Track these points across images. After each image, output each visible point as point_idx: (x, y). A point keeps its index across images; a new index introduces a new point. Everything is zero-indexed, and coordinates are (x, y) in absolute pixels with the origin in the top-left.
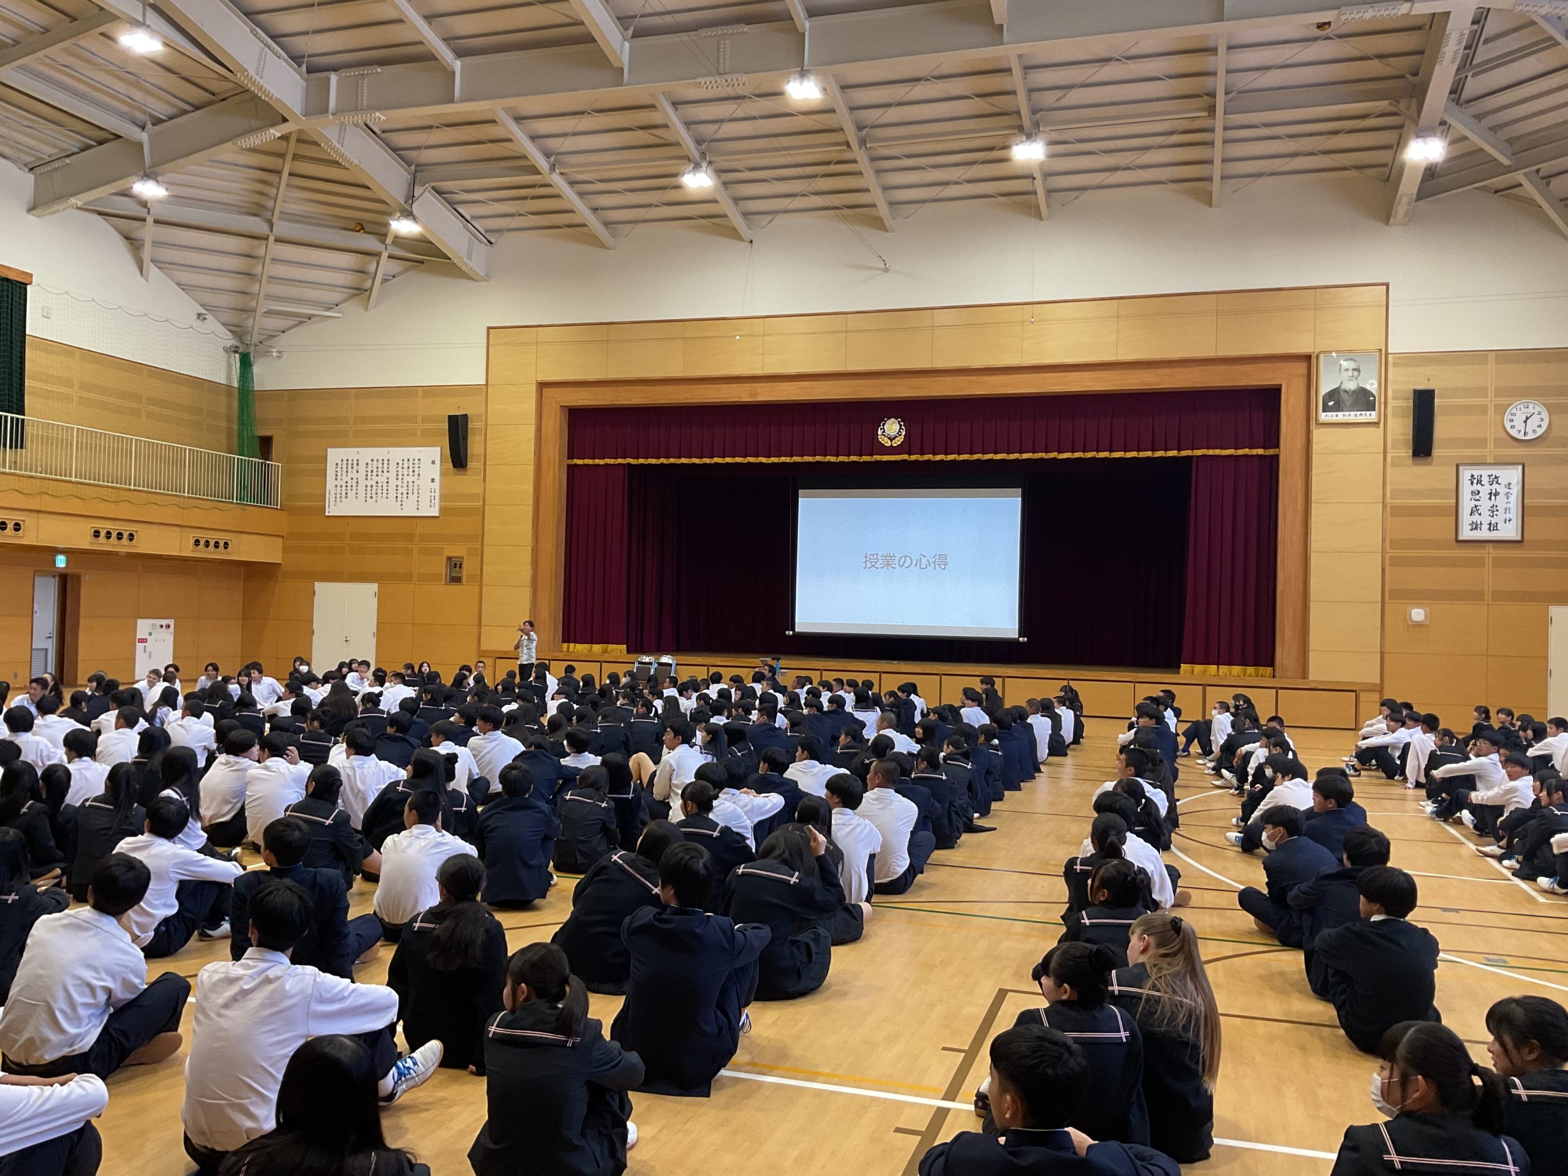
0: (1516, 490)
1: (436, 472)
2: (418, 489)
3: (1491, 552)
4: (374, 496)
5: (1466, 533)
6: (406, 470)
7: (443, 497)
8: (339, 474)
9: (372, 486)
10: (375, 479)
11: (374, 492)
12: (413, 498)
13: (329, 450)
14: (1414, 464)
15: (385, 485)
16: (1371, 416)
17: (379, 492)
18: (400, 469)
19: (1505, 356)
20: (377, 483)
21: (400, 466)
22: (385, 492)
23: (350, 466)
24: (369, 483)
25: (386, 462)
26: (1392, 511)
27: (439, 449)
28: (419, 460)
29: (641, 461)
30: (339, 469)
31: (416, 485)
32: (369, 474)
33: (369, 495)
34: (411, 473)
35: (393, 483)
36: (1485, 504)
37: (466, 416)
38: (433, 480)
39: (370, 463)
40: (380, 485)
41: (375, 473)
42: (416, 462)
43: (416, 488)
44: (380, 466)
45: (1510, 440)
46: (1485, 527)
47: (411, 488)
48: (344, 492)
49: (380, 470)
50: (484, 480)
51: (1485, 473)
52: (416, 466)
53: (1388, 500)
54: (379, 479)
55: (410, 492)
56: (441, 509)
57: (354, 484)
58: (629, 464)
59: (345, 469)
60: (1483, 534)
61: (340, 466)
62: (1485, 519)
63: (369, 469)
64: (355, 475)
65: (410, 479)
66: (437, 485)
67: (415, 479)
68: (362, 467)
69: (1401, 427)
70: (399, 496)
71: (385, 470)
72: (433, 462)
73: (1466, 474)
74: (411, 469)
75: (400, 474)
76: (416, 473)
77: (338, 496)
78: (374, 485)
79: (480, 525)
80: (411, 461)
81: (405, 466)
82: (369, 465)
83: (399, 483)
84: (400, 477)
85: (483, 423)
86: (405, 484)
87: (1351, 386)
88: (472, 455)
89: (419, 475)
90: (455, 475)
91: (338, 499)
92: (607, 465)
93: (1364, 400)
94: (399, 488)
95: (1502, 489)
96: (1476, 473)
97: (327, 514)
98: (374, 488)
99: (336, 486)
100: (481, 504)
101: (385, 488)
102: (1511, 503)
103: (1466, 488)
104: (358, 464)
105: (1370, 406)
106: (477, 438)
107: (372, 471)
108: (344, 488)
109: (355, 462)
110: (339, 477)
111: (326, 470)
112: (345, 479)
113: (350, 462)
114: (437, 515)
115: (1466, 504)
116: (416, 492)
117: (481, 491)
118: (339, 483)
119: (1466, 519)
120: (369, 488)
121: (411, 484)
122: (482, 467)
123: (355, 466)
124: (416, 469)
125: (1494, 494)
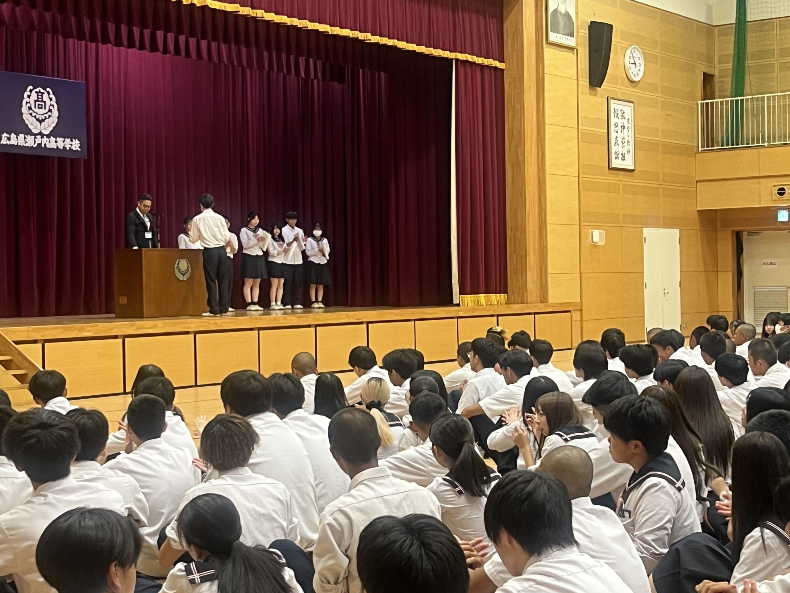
0: (631, 126)
3: (622, 179)
5: (613, 161)
14: (590, 94)
16: (572, 42)
26: (582, 138)
36: (620, 135)
45: (626, 80)
46: (620, 156)
53: (580, 127)
60: (619, 163)
62: (619, 149)
69: (584, 54)
87: (562, 8)
93: (569, 25)
95: (626, 125)
96: (617, 107)
102: (629, 135)
103: (613, 120)
105: (572, 33)
115: (613, 135)
119: (613, 149)
125: (623, 127)
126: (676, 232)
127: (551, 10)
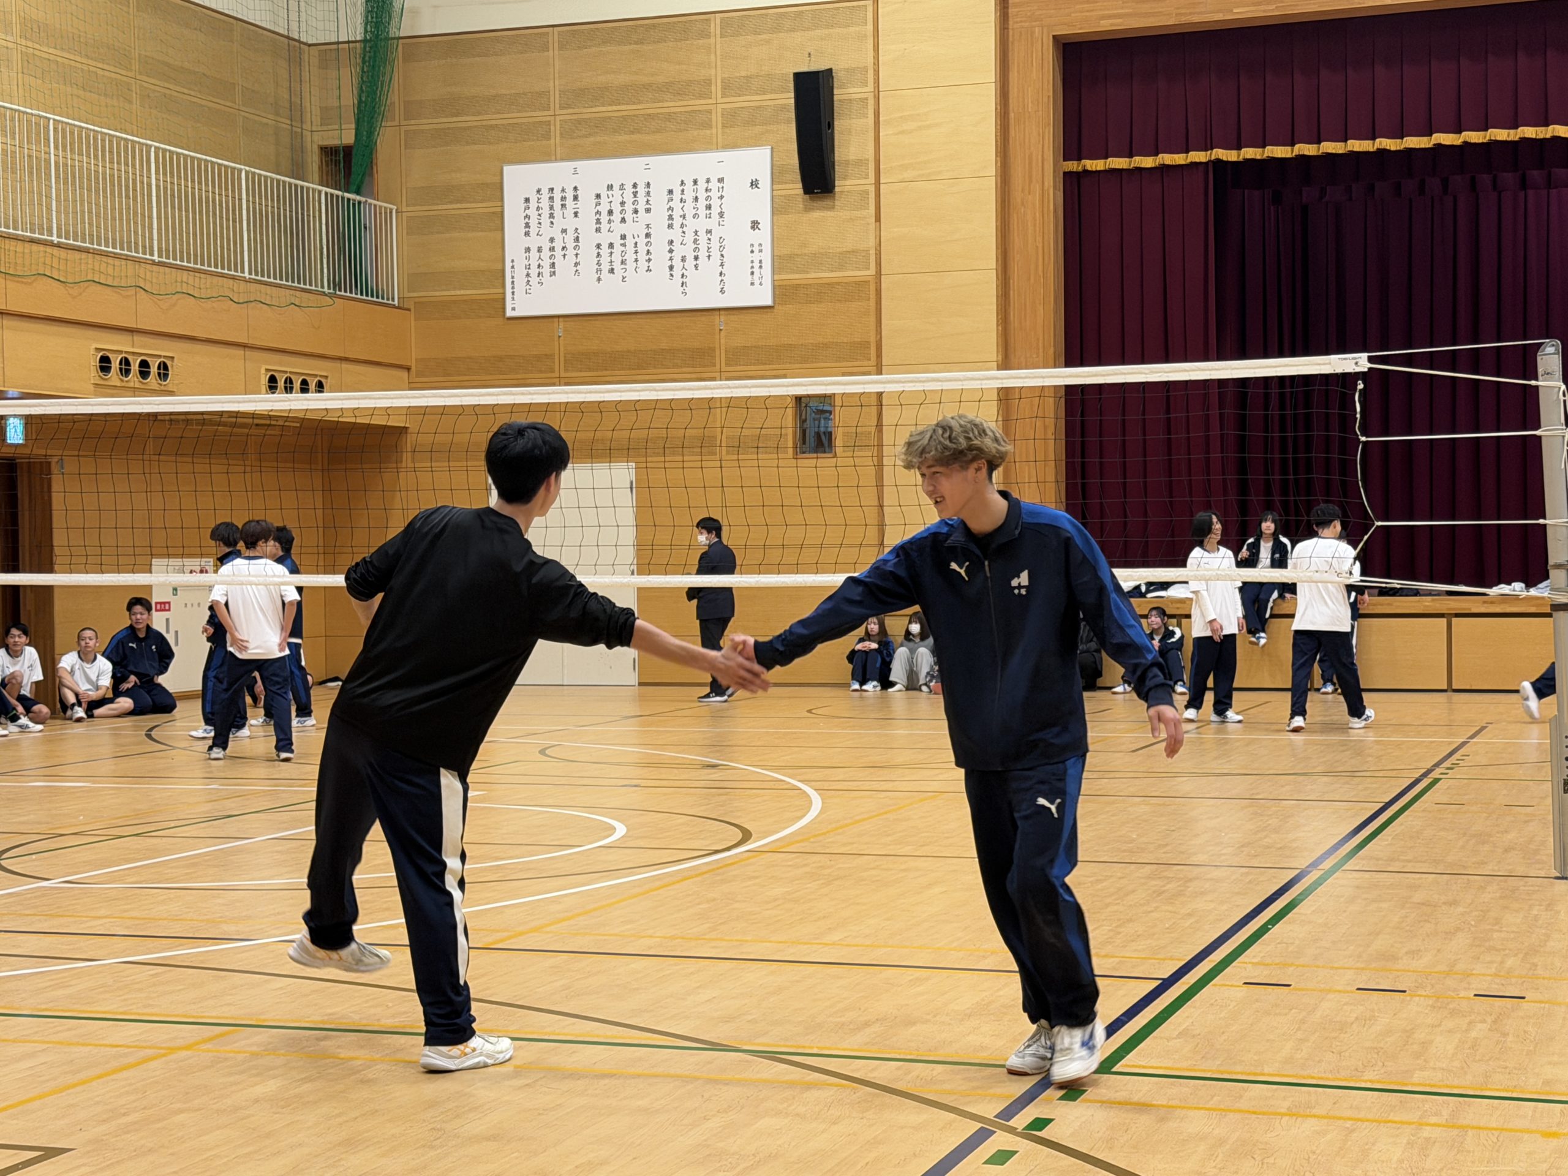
1: (760, 204)
2: (722, 248)
4: (617, 266)
6: (690, 204)
7: (780, 262)
8: (533, 222)
9: (611, 245)
10: (619, 229)
11: (617, 258)
12: (710, 267)
13: (507, 170)
15: (642, 241)
17: (630, 257)
18: (676, 204)
20: (623, 237)
21: (677, 196)
22: (642, 256)
23: (557, 203)
24: (604, 238)
25: (642, 190)
27: (767, 151)
28: (721, 180)
29: (1250, 153)
30: (532, 212)
31: (715, 238)
32: (604, 218)
33: (605, 267)
34: (702, 212)
35: (660, 237)
37: (830, 71)
38: (755, 225)
39: (604, 193)
40: (630, 242)
41: (617, 217)
42: (714, 185)
43: (715, 245)
44: (629, 198)
47: (703, 246)
48: (546, 263)
49: (629, 207)
50: (878, 219)
52: (715, 194)
54: (627, 229)
55: (703, 254)
56: (778, 289)
57: (571, 244)
58: (1218, 162)
59: (546, 212)
61: (533, 204)
63: (604, 208)
64: (570, 223)
65: (702, 224)
66: (764, 235)
67: (713, 223)
68: (587, 204)
70: (677, 263)
71: (641, 207)
72: (754, 184)
74: (702, 203)
75: (677, 214)
76: (715, 210)
77: (534, 271)
78: (617, 242)
79: (873, 320)
80: (702, 185)
81: (689, 196)
82: (604, 200)
83: (675, 234)
84: (677, 221)
85: (871, 87)
86: (690, 237)
88: (847, 162)
89: (721, 214)
90: (807, 209)
91: (534, 279)
92: (1164, 168)
94: (676, 246)
97: (509, 313)
98: (618, 249)
99: (528, 250)
100: (872, 271)
101: (642, 249)
104: (576, 198)
106: (856, 123)
107: (610, 212)
108: (546, 253)
109: (570, 195)
110: (533, 230)
111: (502, 215)
112: (547, 232)
113: (557, 195)
114: (768, 301)
116: (715, 253)
117: (872, 242)
118: (533, 242)
120: (604, 251)
121: (703, 238)
122: (872, 189)
123: (569, 201)
124: (714, 203)
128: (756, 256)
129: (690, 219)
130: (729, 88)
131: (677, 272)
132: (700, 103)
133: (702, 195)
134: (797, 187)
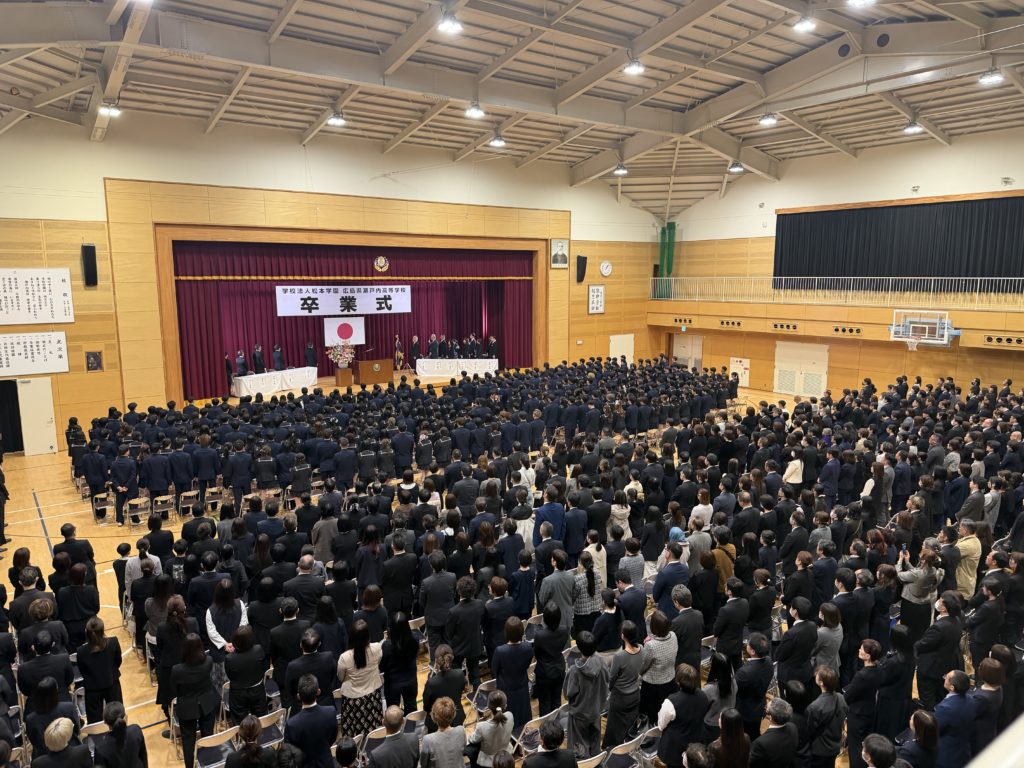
0: (603, 294)
1: (67, 288)
2: (51, 302)
3: (596, 318)
4: (3, 308)
5: (591, 311)
6: (36, 286)
7: (76, 307)
10: (3, 294)
11: (3, 305)
12: (46, 309)
14: (577, 285)
15: (14, 299)
16: (566, 266)
17: (10, 304)
18: (29, 286)
19: (601, 244)
20: (6, 297)
21: (29, 283)
22: (15, 305)
25: (13, 281)
26: (571, 303)
28: (49, 279)
31: (48, 299)
34: (41, 289)
35: (23, 298)
36: (596, 299)
37: (94, 246)
38: (65, 295)
40: (9, 299)
42: (46, 280)
43: (48, 301)
45: (602, 276)
46: (596, 308)
47: (43, 301)
50: (115, 295)
51: (595, 288)
52: (46, 283)
53: (571, 299)
55: (43, 304)
56: (77, 317)
58: (221, 280)
60: (595, 311)
62: (595, 305)
65: (42, 294)
66: (69, 298)
67: (47, 293)
69: (574, 269)
70: (32, 307)
71: (13, 286)
72: (64, 281)
73: (591, 288)
74: (41, 287)
75: (30, 290)
76: (47, 289)
78: (3, 299)
79: (115, 327)
80: (41, 280)
81: (35, 283)
83: (30, 297)
84: (30, 293)
85: (109, 253)
86: (37, 298)
87: (560, 253)
89: (50, 291)
90: (86, 290)
93: (564, 259)
94: (31, 301)
95: (599, 294)
98: (4, 302)
100: (113, 311)
101: (15, 302)
102: (601, 299)
103: (591, 294)
105: (566, 262)
106: (104, 262)
114: (73, 321)
115: (591, 302)
116: (48, 304)
117: (112, 302)
119: (591, 306)
121: (43, 299)
122: (111, 284)
124: (47, 286)
125: (598, 296)
126: (632, 336)
127: (553, 254)
128: (67, 306)
129: (36, 292)
130: (49, 246)
131: (32, 310)
132: (36, 251)
133: (41, 283)
134: (81, 282)
